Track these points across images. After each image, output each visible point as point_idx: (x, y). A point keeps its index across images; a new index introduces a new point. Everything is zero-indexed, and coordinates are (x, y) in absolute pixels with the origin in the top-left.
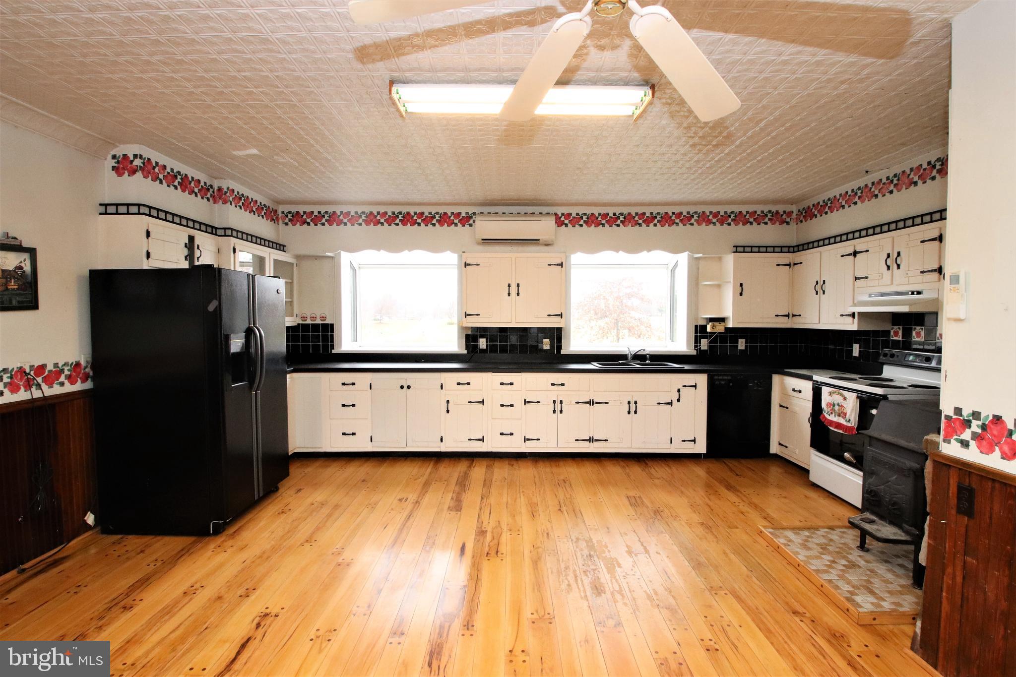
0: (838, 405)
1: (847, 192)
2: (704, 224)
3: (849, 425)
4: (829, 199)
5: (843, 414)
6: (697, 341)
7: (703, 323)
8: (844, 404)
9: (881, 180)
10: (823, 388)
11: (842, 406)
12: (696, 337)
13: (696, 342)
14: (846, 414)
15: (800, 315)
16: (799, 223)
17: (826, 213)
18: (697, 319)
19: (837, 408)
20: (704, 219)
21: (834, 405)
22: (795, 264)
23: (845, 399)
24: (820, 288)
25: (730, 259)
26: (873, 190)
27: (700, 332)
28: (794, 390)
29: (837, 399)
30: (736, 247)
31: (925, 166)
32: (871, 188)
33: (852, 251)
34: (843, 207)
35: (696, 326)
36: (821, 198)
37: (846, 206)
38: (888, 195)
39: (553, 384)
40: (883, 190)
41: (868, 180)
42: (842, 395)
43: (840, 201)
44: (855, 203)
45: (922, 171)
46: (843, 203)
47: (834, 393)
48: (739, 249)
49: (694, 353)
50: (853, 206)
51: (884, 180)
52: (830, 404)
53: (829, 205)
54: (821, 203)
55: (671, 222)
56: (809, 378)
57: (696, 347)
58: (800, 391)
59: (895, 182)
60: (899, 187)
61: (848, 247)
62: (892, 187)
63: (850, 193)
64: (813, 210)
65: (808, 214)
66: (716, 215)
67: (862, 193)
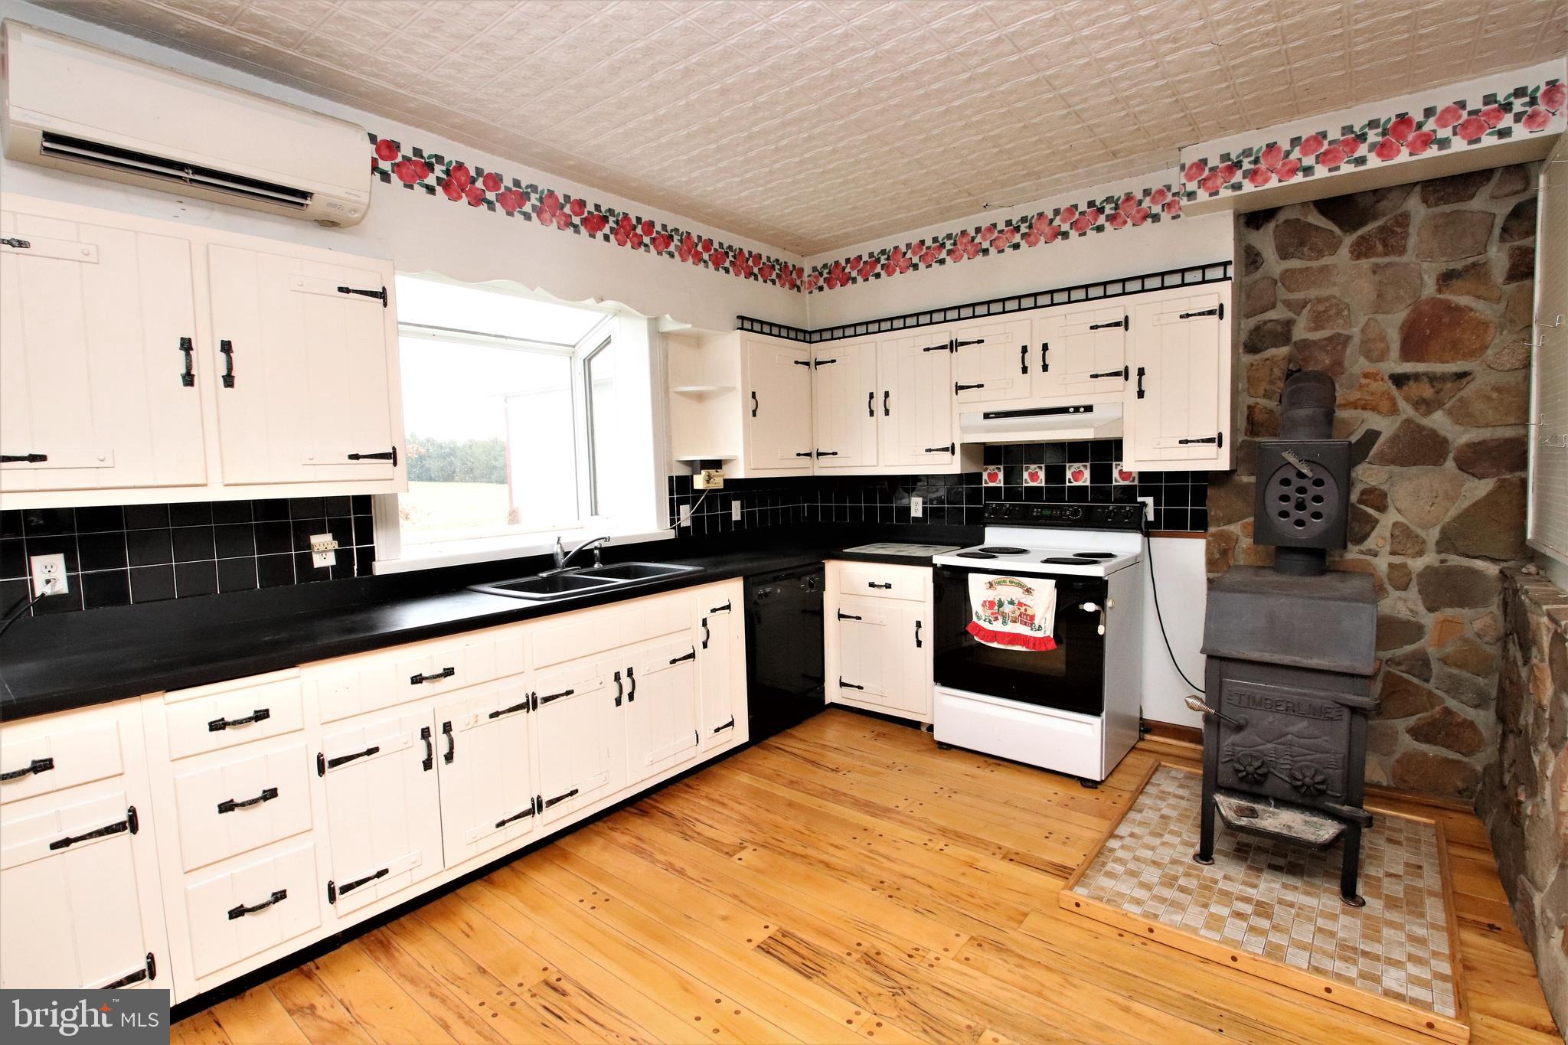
0: (1011, 602)
1: (922, 242)
2: (691, 260)
3: (1040, 634)
4: (883, 252)
5: (1029, 620)
6: (674, 512)
7: (684, 472)
8: (1026, 599)
9: (994, 225)
10: (971, 576)
11: (1020, 604)
12: (671, 501)
13: (672, 513)
14: (1032, 618)
15: (835, 454)
16: (816, 291)
17: (878, 276)
18: (670, 465)
19: (1008, 609)
20: (693, 249)
21: (1001, 604)
22: (818, 363)
23: (1028, 591)
24: (878, 404)
25: (733, 345)
26: (977, 240)
27: (680, 489)
28: (872, 585)
29: (1008, 591)
30: (742, 318)
31: (1083, 207)
32: (973, 239)
33: (947, 342)
34: (915, 267)
35: (671, 479)
36: (865, 249)
37: (922, 266)
38: (1009, 251)
39: (417, 680)
40: (1000, 243)
41: (969, 223)
42: (1020, 585)
43: (909, 255)
44: (942, 262)
45: (1077, 216)
46: (915, 260)
47: (999, 583)
48: (748, 323)
49: (671, 534)
50: (935, 265)
51: (1001, 226)
52: (992, 604)
53: (883, 261)
54: (865, 258)
55: (636, 240)
56: (926, 562)
57: (672, 522)
58: (888, 586)
59: (1024, 229)
60: (1032, 238)
61: (941, 333)
62: (1017, 238)
63: (929, 243)
64: (848, 270)
65: (836, 275)
66: (708, 244)
67: (955, 244)
